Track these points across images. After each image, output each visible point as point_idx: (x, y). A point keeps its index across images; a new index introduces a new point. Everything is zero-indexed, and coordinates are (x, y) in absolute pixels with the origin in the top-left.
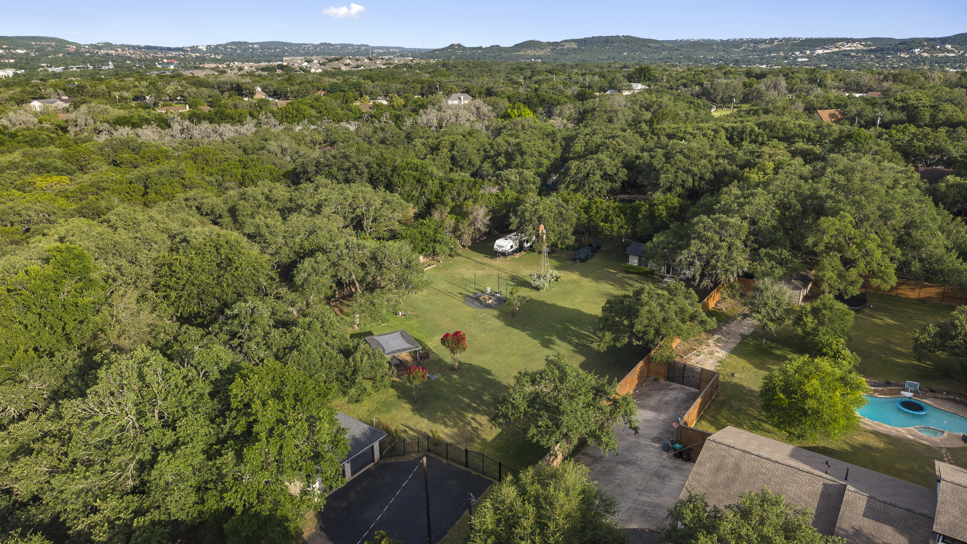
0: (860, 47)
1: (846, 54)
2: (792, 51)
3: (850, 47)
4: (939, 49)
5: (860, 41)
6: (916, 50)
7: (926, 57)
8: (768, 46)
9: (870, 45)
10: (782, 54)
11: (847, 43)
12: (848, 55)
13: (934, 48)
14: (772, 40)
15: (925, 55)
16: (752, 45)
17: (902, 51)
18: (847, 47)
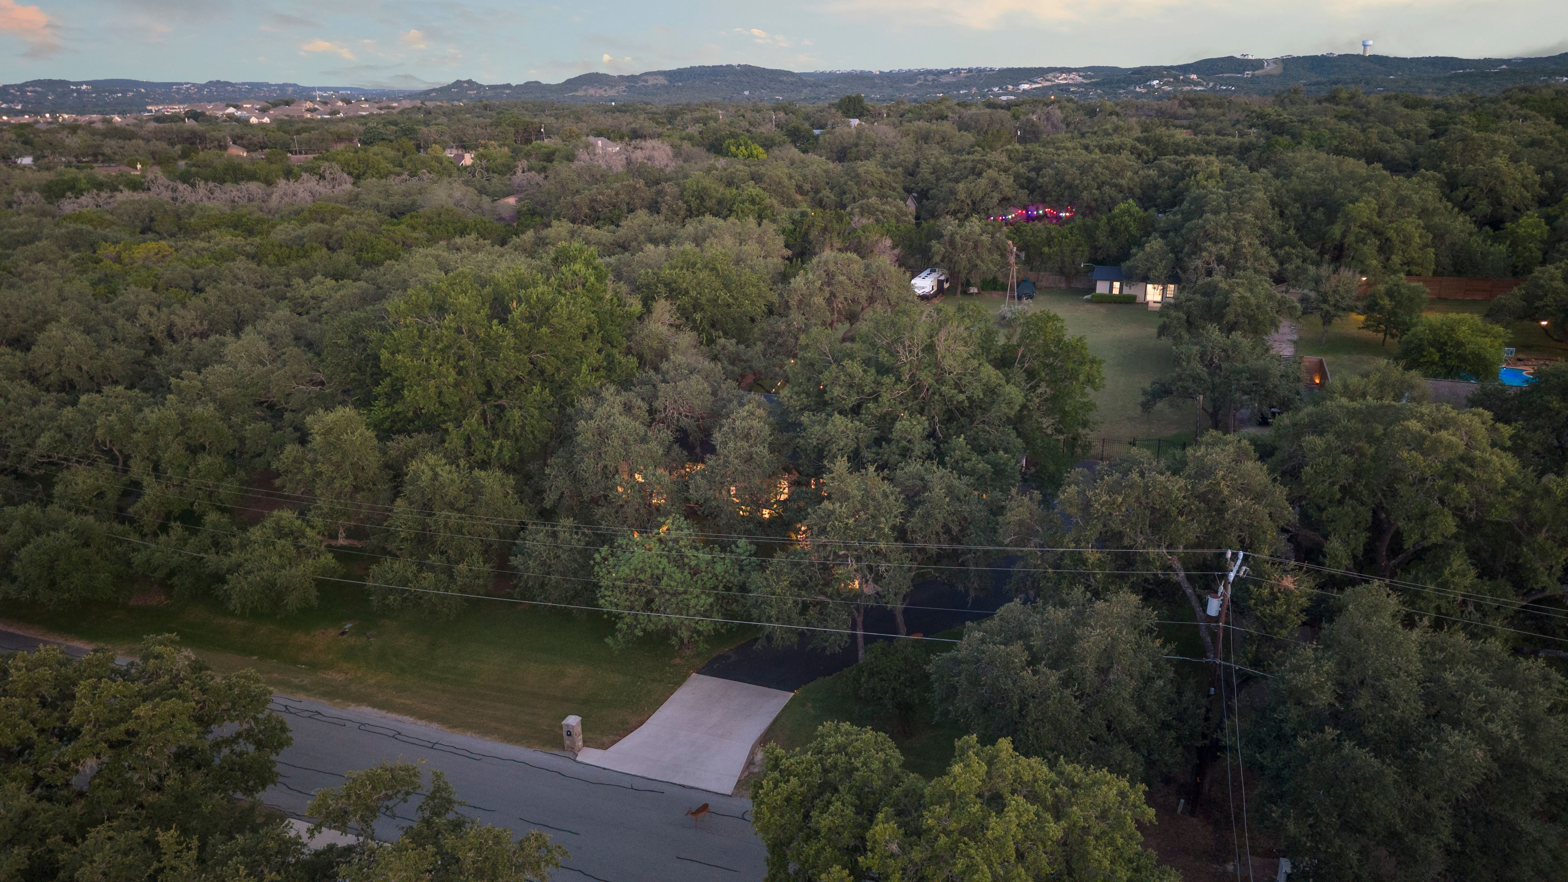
0: (1080, 79)
3: (1065, 79)
4: (1183, 81)
5: (1077, 70)
6: (1155, 82)
7: (1169, 93)
8: (953, 79)
9: (1091, 77)
10: (974, 90)
11: (1062, 74)
12: (1067, 91)
13: (1176, 79)
14: (958, 71)
15: (1167, 88)
16: (929, 78)
17: (1136, 84)
18: (1062, 80)
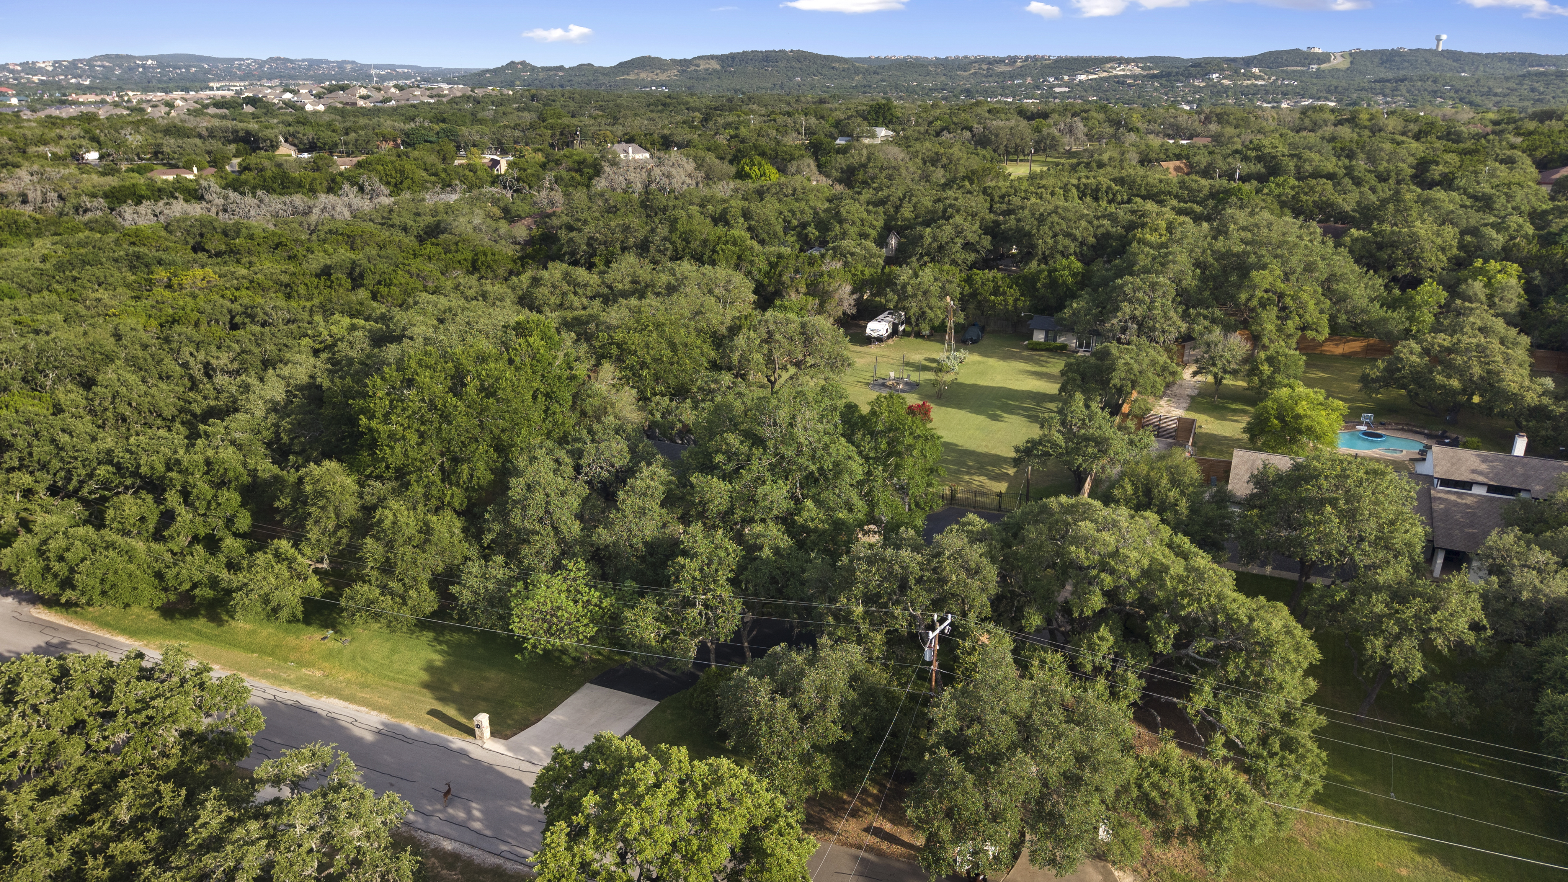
0: (1138, 71)
1: (1120, 81)
2: (1044, 75)
3: (1124, 70)
4: (1244, 74)
5: (1136, 60)
6: (1215, 76)
7: (1228, 87)
8: (1008, 68)
10: (1029, 80)
11: (1120, 64)
12: (1123, 83)
13: (1236, 72)
14: (1013, 60)
15: (1226, 82)
16: (985, 67)
17: (1195, 77)
18: (1119, 71)
